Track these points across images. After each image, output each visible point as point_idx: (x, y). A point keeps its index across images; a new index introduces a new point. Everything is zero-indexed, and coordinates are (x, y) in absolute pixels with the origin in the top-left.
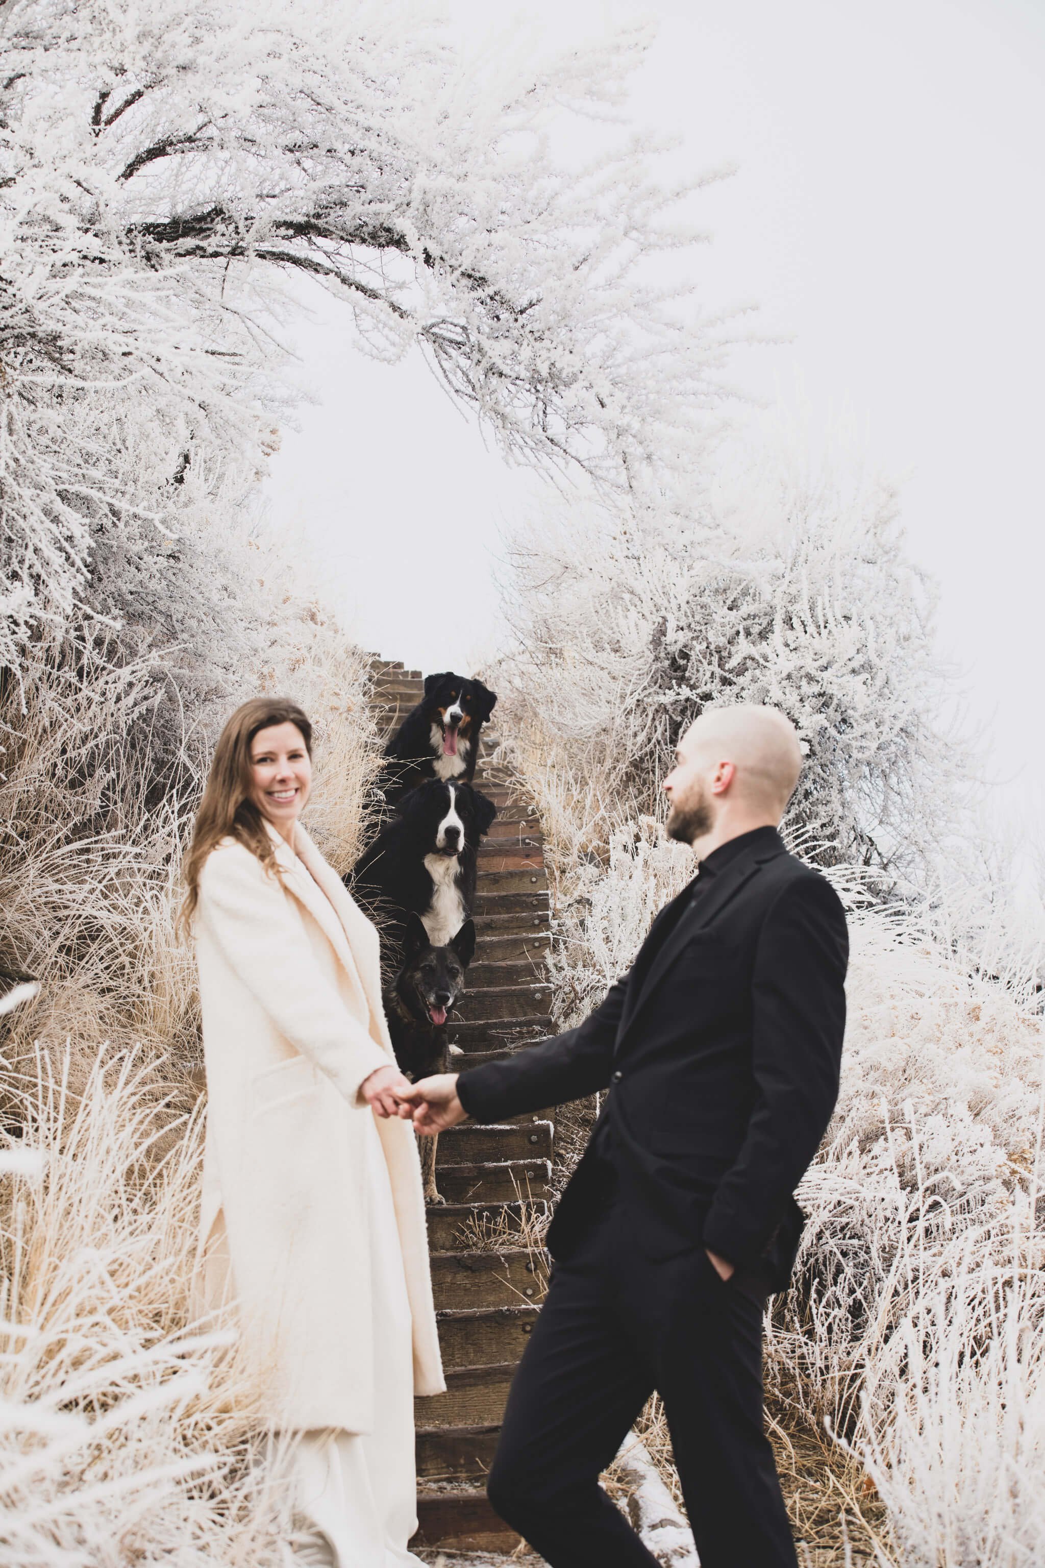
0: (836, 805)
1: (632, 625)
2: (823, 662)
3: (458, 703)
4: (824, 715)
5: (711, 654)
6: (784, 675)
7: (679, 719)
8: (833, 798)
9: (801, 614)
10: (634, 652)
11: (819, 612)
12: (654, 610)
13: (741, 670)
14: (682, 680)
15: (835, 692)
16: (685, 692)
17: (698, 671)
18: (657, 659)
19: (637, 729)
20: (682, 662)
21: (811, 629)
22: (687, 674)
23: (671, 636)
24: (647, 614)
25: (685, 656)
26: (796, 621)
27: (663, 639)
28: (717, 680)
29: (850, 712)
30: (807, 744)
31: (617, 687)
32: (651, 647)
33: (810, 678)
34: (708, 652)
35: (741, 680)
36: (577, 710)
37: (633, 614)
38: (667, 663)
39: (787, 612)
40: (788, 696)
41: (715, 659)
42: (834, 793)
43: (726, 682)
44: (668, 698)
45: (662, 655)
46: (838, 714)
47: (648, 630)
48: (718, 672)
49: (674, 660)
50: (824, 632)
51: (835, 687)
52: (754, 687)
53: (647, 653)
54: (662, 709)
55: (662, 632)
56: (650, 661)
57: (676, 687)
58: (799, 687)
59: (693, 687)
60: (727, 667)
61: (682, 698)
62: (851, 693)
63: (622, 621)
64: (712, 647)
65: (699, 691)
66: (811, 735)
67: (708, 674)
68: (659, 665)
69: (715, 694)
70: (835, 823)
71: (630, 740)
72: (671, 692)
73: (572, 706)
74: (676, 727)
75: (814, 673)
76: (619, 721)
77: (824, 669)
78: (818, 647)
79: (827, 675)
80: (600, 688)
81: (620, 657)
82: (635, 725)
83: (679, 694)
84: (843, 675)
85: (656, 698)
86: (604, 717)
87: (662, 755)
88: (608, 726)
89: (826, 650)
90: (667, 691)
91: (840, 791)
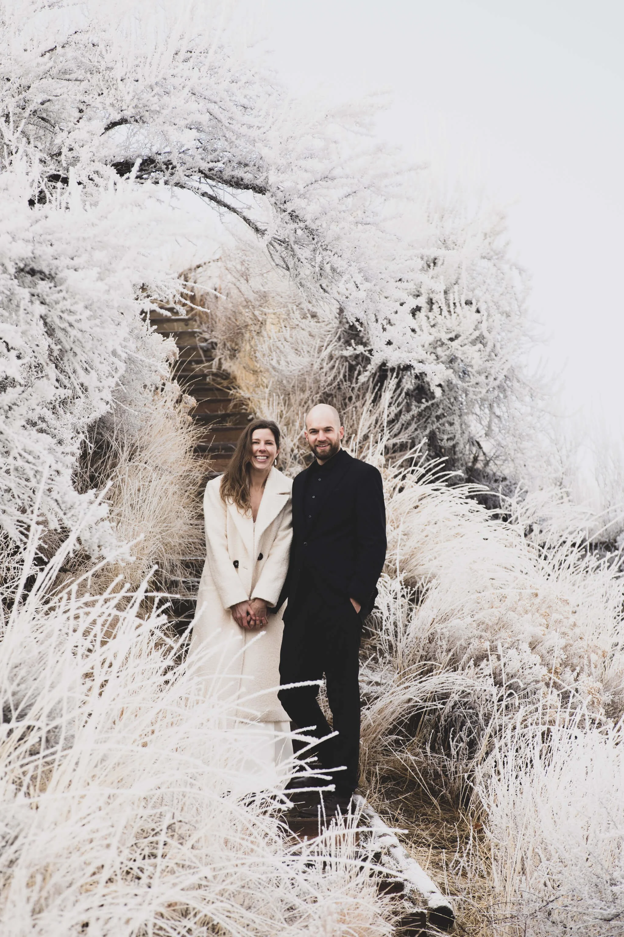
0: (457, 426)
2: (452, 335)
4: (452, 370)
7: (354, 363)
8: (456, 421)
9: (439, 301)
11: (451, 296)
15: (460, 355)
16: (360, 348)
18: (341, 323)
19: (327, 370)
21: (445, 313)
22: (361, 335)
26: (435, 306)
29: (469, 368)
30: (439, 389)
31: (316, 343)
32: (337, 316)
33: (443, 344)
36: (288, 359)
39: (430, 296)
42: (457, 418)
44: (349, 352)
45: (344, 321)
50: (454, 316)
51: (460, 352)
53: (335, 320)
54: (344, 358)
56: (337, 325)
57: (354, 345)
59: (365, 345)
61: (358, 352)
62: (470, 357)
66: (443, 383)
68: (342, 327)
70: (457, 438)
71: (323, 378)
72: (350, 348)
73: (286, 356)
74: (352, 368)
75: (446, 341)
76: (316, 366)
77: (451, 340)
78: (449, 326)
79: (455, 344)
80: (303, 343)
81: (316, 322)
82: (326, 368)
83: (355, 349)
84: (465, 345)
85: (341, 352)
86: (306, 364)
87: (342, 387)
88: (309, 369)
89: (455, 328)
90: (348, 348)
91: (460, 416)
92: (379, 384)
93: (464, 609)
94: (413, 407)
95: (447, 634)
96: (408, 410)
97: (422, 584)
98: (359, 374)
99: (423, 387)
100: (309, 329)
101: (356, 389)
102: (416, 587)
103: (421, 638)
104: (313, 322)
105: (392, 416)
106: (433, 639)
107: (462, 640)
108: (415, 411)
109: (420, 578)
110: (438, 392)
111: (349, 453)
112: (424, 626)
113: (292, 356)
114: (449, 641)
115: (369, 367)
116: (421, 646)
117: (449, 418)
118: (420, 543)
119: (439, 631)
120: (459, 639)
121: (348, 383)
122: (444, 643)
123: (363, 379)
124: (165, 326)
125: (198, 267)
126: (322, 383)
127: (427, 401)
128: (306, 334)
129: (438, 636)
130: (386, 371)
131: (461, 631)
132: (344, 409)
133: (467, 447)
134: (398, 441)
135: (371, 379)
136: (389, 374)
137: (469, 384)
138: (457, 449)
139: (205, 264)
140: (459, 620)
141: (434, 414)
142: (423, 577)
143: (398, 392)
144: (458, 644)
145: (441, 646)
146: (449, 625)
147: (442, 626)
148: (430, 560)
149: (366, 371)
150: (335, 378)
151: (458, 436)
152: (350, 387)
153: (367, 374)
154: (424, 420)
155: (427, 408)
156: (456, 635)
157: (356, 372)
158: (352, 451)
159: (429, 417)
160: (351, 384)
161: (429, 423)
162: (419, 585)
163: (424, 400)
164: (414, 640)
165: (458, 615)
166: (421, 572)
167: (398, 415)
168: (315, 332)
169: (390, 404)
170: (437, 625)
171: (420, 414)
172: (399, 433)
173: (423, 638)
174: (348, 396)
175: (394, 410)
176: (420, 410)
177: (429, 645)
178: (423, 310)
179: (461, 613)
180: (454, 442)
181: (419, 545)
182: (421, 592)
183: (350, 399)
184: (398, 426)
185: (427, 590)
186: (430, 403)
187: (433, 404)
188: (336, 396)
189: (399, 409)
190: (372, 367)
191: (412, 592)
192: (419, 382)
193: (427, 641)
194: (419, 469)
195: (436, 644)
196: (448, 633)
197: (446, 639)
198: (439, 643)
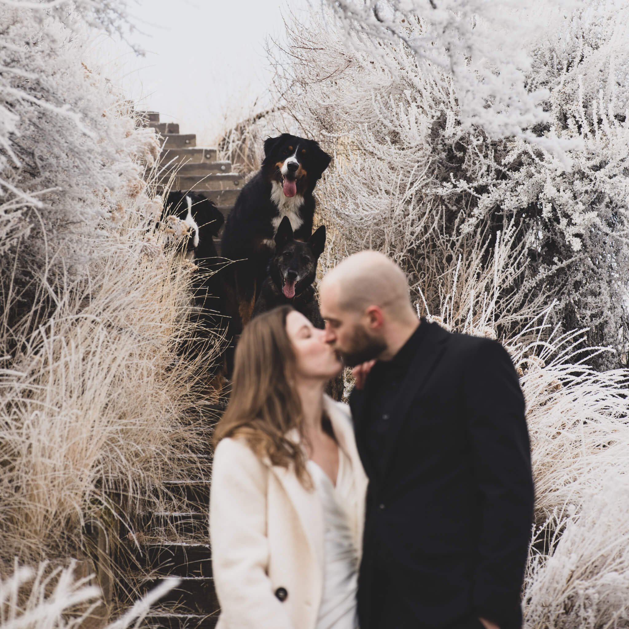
0: (605, 296)
1: (413, 120)
2: (596, 161)
3: (295, 155)
4: (596, 213)
5: (487, 147)
6: (559, 173)
7: (454, 208)
8: (603, 290)
9: (576, 115)
10: (413, 144)
11: (594, 111)
12: (433, 104)
13: (517, 166)
14: (461, 174)
15: (607, 191)
16: (463, 185)
17: (474, 164)
18: (434, 150)
19: (414, 217)
20: (459, 154)
21: (586, 129)
22: (464, 166)
23: (449, 131)
24: (426, 108)
25: (461, 147)
26: (571, 122)
27: (441, 131)
28: (492, 174)
29: (622, 210)
30: (578, 240)
31: (397, 178)
32: (429, 140)
33: (583, 176)
34: (484, 147)
35: (516, 175)
36: (358, 201)
37: (413, 110)
38: (444, 155)
39: (562, 109)
40: (562, 193)
41: (491, 154)
42: (604, 285)
43: (501, 176)
44: (445, 190)
45: (440, 147)
46: (610, 210)
47: (426, 123)
48: (494, 165)
49: (450, 150)
50: (599, 134)
51: (608, 186)
52: (528, 183)
53: (426, 146)
54: (439, 199)
55: (441, 123)
56: (429, 153)
57: (453, 180)
58: (572, 183)
59: (469, 180)
60: (503, 162)
61: (459, 190)
62: (622, 193)
63: (402, 116)
64: (489, 141)
65: (475, 184)
66: (583, 232)
67: (485, 168)
68: (437, 157)
69: (491, 188)
70: (605, 314)
71: (408, 230)
72: (449, 185)
73: (355, 198)
74: (451, 216)
75: (587, 171)
76: (398, 211)
77: (597, 168)
78: (592, 148)
79: (600, 174)
80: (380, 179)
81: (399, 149)
82: (413, 214)
83: (455, 186)
84: (615, 175)
85: (434, 190)
86: (383, 207)
87: (438, 243)
88: (388, 215)
89: (599, 151)
90: (445, 184)
91: (609, 282)
92: (490, 236)
93: (625, 554)
94: (541, 269)
95: (596, 598)
96: (535, 272)
97: (555, 521)
98: (463, 221)
99: (554, 241)
100: (389, 159)
101: (458, 244)
102: (545, 525)
103: (550, 605)
104: (393, 149)
105: (510, 281)
106: (572, 606)
107: (623, 609)
108: (543, 273)
109: (551, 511)
110: (576, 244)
111: (442, 324)
112: (555, 585)
113: (363, 197)
114: (599, 610)
115: (476, 211)
116: (552, 618)
117: (592, 286)
118: (550, 456)
119: (581, 592)
120: (617, 607)
121: (446, 237)
122: (591, 613)
123: (466, 229)
124: (207, 185)
125: (259, 117)
126: (408, 236)
127: (560, 260)
128: (384, 166)
129: (579, 602)
130: (501, 217)
131: (619, 594)
132: (439, 274)
133: (621, 331)
134: (519, 318)
135: (479, 230)
136: (505, 221)
137: (622, 233)
138: (606, 330)
139: (267, 113)
140: (615, 574)
141: (571, 281)
142: (555, 510)
143: (519, 248)
144: (615, 615)
145: (585, 619)
146: (600, 582)
147: (587, 584)
148: (567, 483)
149: (472, 216)
150: (426, 228)
151: (607, 313)
152: (448, 241)
153: (473, 221)
154: (557, 288)
155: (561, 271)
156: (612, 600)
157: (457, 221)
158: (445, 320)
159: (563, 285)
160: (450, 236)
161: (563, 293)
162: (549, 521)
163: (556, 259)
164: (540, 609)
165: (614, 566)
166: (553, 502)
167: (518, 282)
168: (398, 162)
169: (507, 265)
170: (578, 582)
171: (550, 280)
172: (522, 306)
173: (554, 604)
174: (446, 255)
175: (513, 273)
176: (550, 273)
177: (563, 618)
178: (552, 129)
179: (618, 561)
180: (601, 320)
181: (549, 459)
182: (553, 533)
183: (449, 259)
184: (518, 297)
185: (562, 530)
186: (565, 263)
187: (569, 266)
188: (428, 257)
189: (519, 272)
190: (480, 211)
191: (538, 533)
192: (549, 235)
193: (562, 611)
194: (549, 346)
195: (578, 616)
196: (596, 596)
197: (595, 607)
198: (582, 613)
